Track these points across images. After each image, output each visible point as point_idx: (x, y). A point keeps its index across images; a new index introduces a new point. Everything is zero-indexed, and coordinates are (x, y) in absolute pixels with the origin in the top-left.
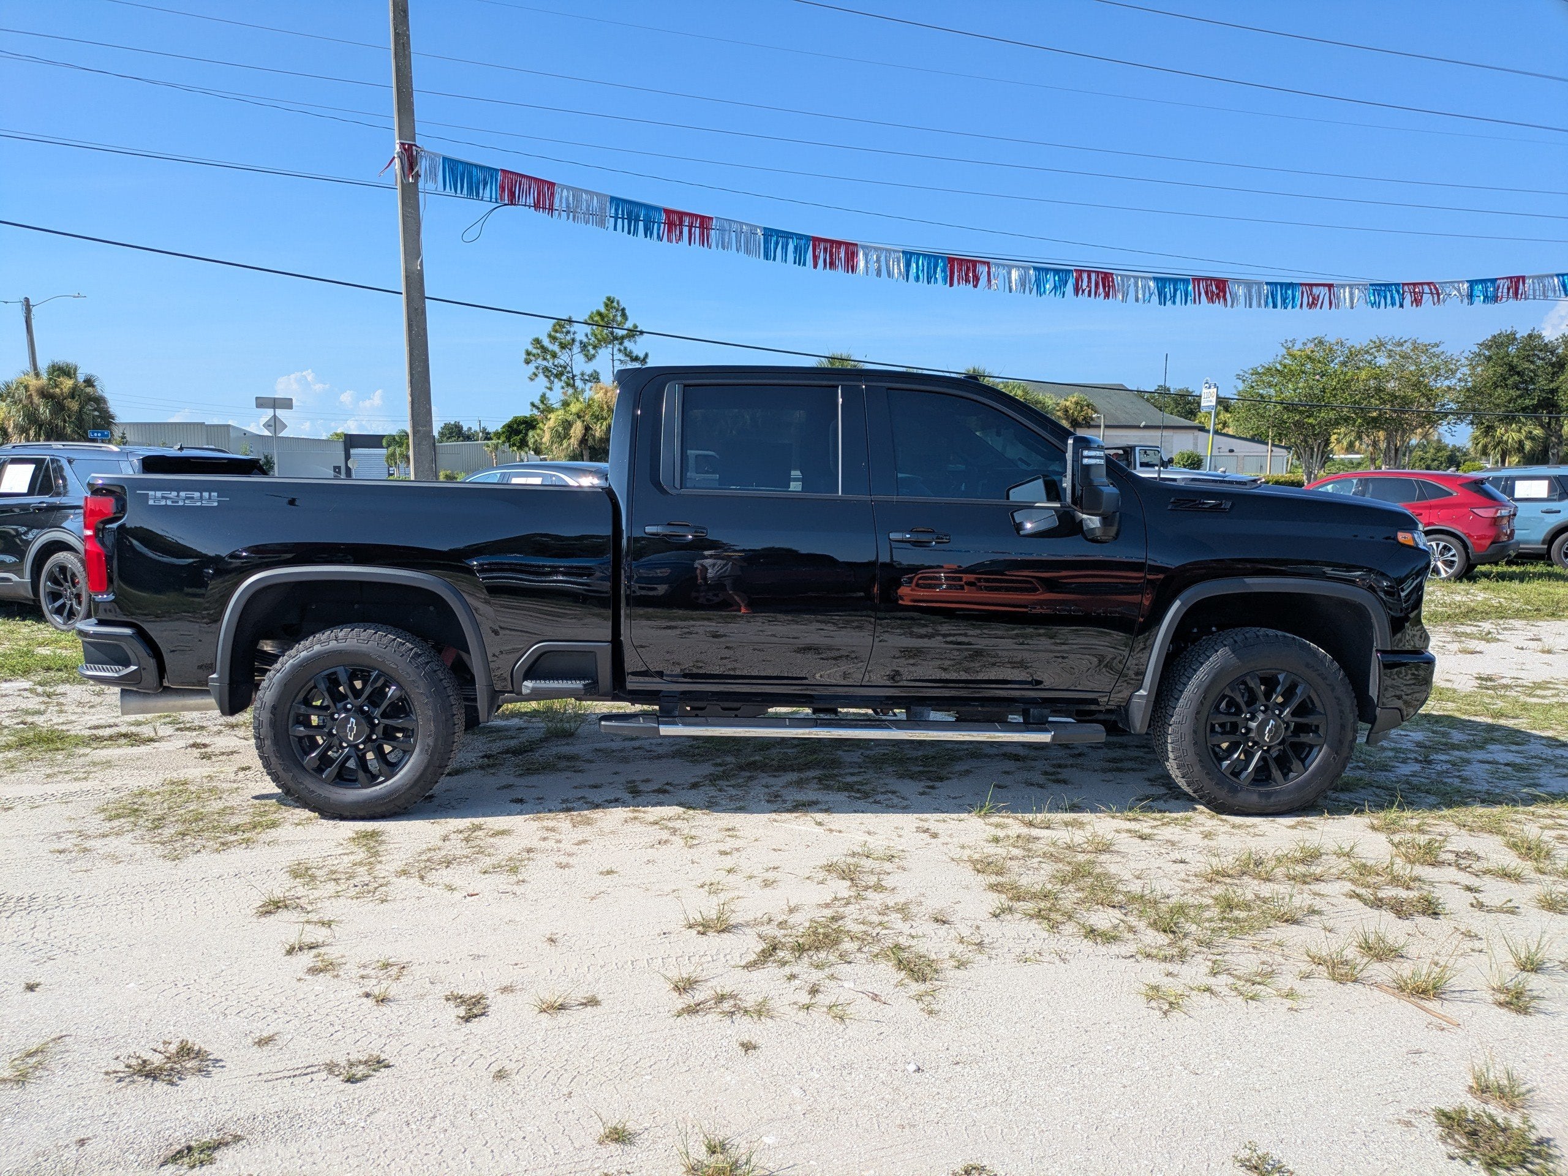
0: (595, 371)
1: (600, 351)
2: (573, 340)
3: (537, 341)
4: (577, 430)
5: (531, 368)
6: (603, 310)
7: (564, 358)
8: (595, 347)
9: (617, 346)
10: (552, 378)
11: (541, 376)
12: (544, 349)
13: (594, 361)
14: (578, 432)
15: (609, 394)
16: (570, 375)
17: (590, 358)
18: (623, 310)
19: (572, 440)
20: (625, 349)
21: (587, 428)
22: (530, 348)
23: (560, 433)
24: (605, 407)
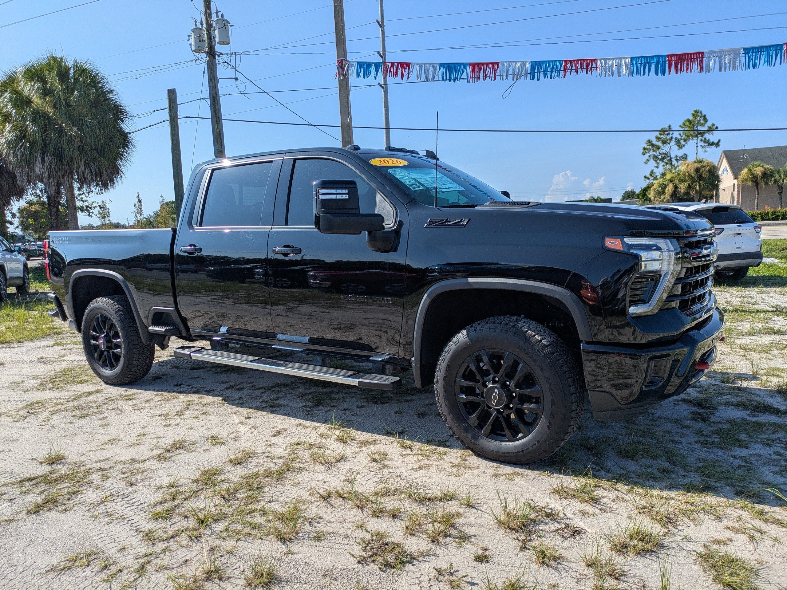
0: (685, 154)
1: (688, 142)
2: (672, 138)
3: (649, 142)
4: (670, 188)
5: (646, 156)
6: (691, 118)
7: (665, 149)
8: (685, 140)
9: (700, 138)
10: (658, 161)
11: (652, 160)
12: (653, 145)
13: (684, 149)
14: (670, 190)
15: (689, 167)
16: (669, 158)
17: (681, 147)
18: (705, 116)
19: (666, 195)
20: (705, 139)
21: (676, 187)
22: (646, 146)
23: (659, 192)
24: (687, 174)
